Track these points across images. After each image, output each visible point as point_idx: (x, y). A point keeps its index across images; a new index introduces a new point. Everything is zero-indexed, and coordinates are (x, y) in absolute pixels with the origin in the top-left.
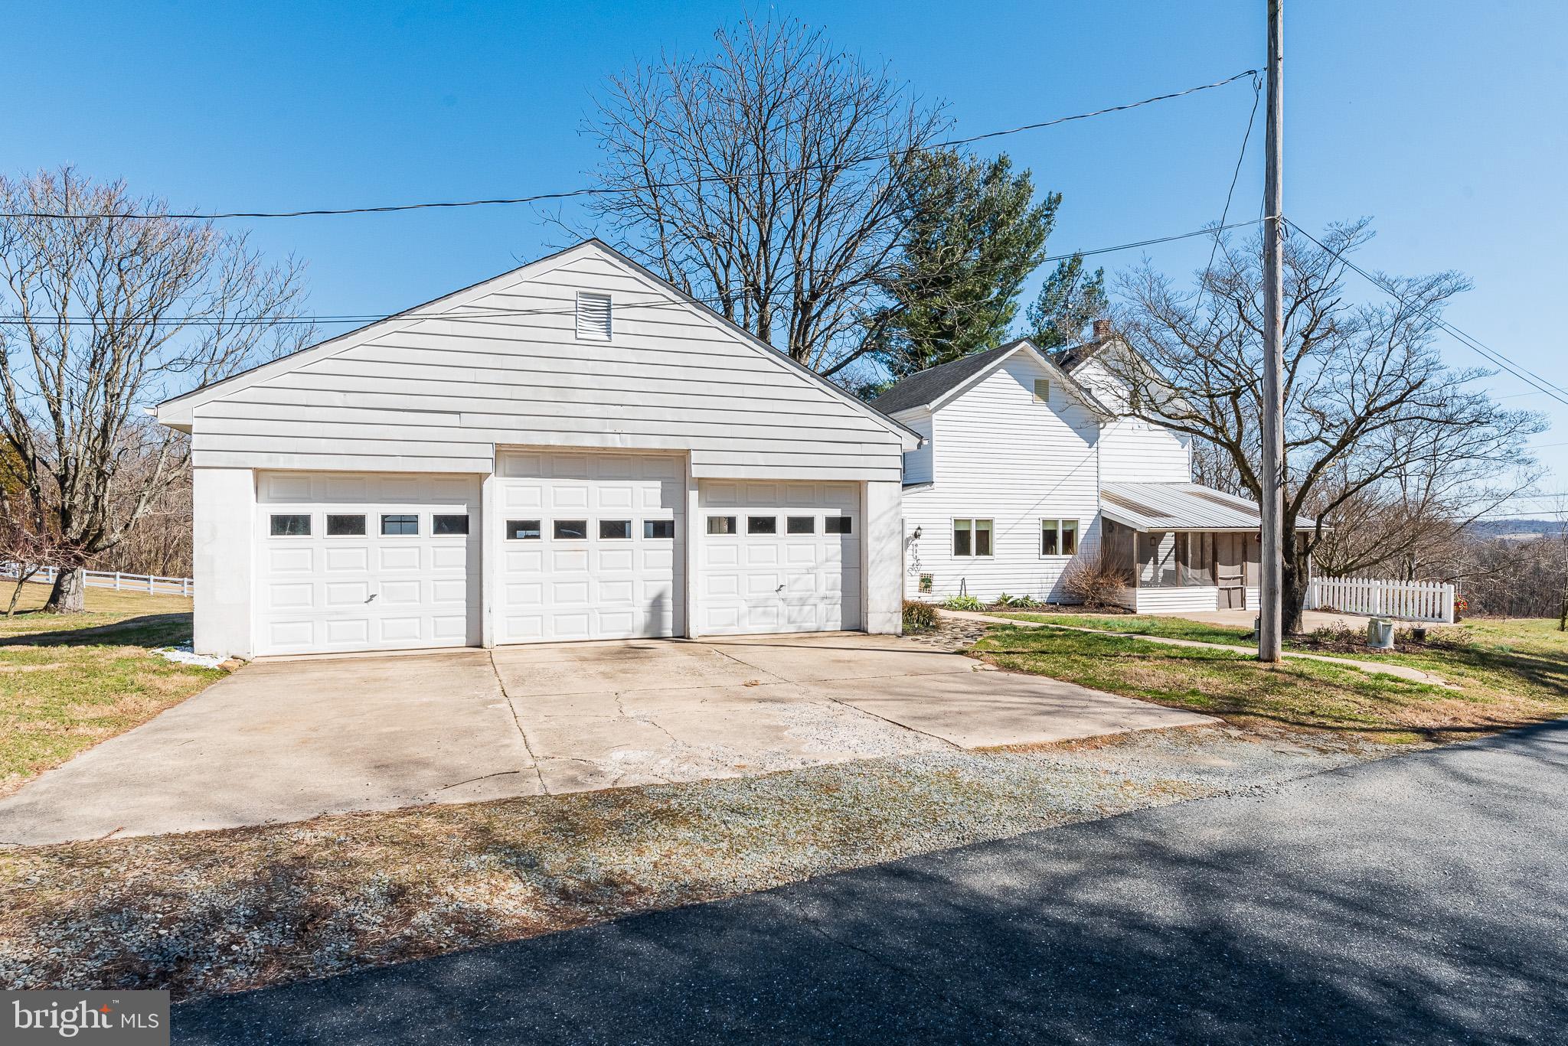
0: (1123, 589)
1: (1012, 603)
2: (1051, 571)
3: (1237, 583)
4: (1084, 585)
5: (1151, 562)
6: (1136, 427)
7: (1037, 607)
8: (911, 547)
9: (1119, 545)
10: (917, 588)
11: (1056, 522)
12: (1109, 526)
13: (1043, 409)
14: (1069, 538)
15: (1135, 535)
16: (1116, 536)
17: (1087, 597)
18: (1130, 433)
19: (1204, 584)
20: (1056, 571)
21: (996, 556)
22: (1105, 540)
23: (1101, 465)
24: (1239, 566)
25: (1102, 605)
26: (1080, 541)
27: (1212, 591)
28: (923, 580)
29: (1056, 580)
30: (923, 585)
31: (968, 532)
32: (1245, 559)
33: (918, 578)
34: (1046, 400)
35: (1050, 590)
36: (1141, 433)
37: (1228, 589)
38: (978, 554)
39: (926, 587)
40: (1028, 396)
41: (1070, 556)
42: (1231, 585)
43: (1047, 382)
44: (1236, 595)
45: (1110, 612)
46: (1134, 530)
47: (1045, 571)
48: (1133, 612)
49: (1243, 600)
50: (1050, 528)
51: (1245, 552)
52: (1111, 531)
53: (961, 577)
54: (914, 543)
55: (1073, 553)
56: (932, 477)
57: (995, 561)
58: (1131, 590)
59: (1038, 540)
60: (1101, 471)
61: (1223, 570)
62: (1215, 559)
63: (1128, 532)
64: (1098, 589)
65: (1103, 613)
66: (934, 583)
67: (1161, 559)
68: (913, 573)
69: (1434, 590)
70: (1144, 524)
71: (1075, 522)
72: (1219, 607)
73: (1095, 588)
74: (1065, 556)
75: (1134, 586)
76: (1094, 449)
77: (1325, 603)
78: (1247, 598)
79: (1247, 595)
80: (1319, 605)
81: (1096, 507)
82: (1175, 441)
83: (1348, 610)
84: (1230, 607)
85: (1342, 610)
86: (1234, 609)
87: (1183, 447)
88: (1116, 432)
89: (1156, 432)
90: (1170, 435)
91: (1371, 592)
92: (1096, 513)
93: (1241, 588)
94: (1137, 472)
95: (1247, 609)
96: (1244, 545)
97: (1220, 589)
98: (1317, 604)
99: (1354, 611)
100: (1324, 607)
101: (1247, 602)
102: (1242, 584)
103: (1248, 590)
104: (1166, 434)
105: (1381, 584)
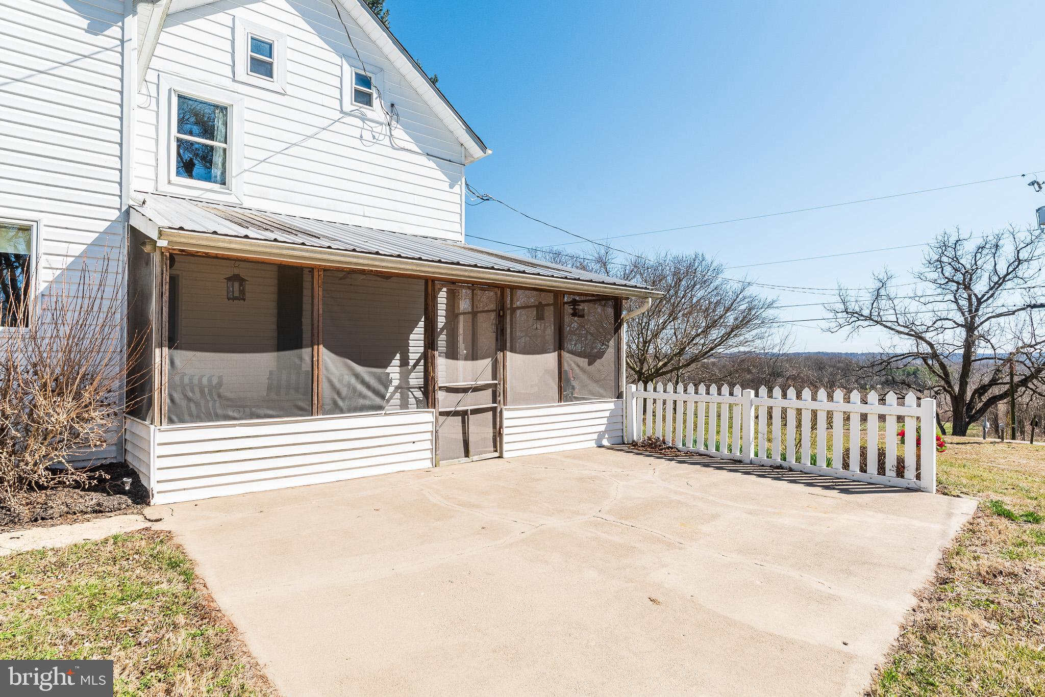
3: (485, 401)
5: (396, 362)
6: (367, 135)
18: (357, 143)
24: (487, 363)
27: (418, 420)
32: (502, 343)
36: (376, 148)
37: (464, 414)
42: (469, 402)
44: (480, 428)
49: (498, 435)
51: (501, 333)
69: (830, 406)
72: (440, 455)
77: (649, 432)
78: (505, 431)
79: (506, 423)
80: (638, 435)
81: (116, 202)
82: (439, 175)
83: (690, 446)
84: (467, 454)
85: (680, 446)
86: (476, 458)
87: (451, 186)
88: (324, 135)
89: (404, 153)
90: (431, 164)
91: (737, 411)
92: (115, 215)
93: (494, 410)
94: (369, 211)
95: (505, 455)
96: (502, 313)
97: (442, 414)
98: (636, 432)
99: (702, 449)
100: (649, 439)
101: (506, 439)
102: (494, 401)
103: (506, 414)
104: (424, 160)
105: (757, 395)
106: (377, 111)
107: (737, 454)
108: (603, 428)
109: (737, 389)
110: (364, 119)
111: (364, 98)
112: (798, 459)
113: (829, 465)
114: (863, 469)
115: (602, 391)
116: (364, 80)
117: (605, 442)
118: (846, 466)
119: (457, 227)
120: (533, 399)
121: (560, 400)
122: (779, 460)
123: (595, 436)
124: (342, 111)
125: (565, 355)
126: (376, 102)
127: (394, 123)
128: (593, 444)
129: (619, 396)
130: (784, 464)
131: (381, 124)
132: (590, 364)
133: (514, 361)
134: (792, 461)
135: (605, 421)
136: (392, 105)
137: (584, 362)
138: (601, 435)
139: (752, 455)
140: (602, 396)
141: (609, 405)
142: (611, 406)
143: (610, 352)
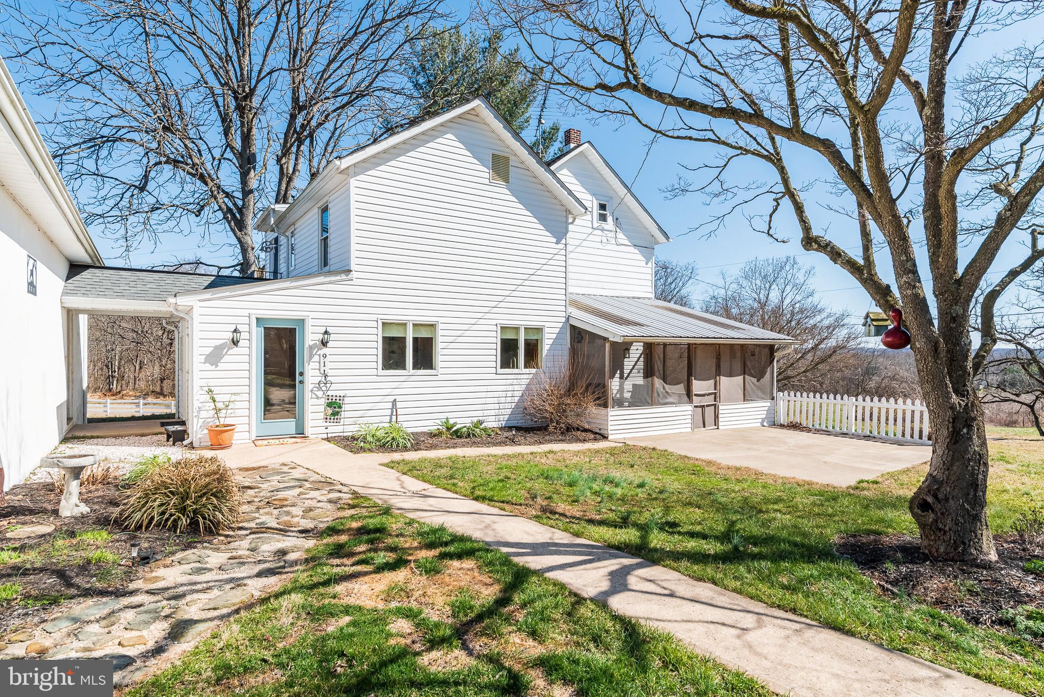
0: (593, 410)
1: (456, 432)
2: (510, 388)
3: (709, 400)
4: (548, 408)
5: (619, 375)
6: (604, 240)
7: (489, 437)
8: (316, 358)
9: (588, 357)
10: (322, 415)
11: (517, 329)
12: (578, 335)
13: (501, 191)
14: (532, 350)
15: (607, 345)
16: (585, 347)
17: (552, 421)
18: (600, 246)
19: (680, 403)
20: (516, 388)
21: (441, 371)
22: (574, 352)
23: (570, 275)
24: (712, 381)
25: (569, 429)
26: (545, 352)
27: (687, 409)
28: (330, 405)
29: (516, 399)
30: (330, 411)
31: (403, 340)
32: (719, 372)
33: (323, 401)
34: (507, 180)
35: (509, 412)
36: (609, 247)
37: (703, 407)
38: (416, 366)
39: (334, 414)
40: (484, 173)
41: (533, 371)
42: (705, 401)
43: (507, 159)
44: (709, 412)
45: (578, 440)
46: (605, 339)
47: (504, 388)
48: (605, 437)
49: (716, 417)
50: (510, 336)
51: (718, 367)
52: (579, 342)
53: (392, 399)
54: (321, 352)
55: (537, 366)
56: (349, 265)
57: (440, 377)
58: (602, 411)
59: (494, 352)
60: (570, 282)
61: (698, 386)
62: (690, 374)
63: (599, 342)
64: (564, 411)
65: (570, 442)
66: (345, 407)
67: (626, 372)
68: (320, 394)
69: (896, 406)
70: (616, 333)
71: (539, 330)
72: (694, 426)
73: (561, 410)
74: (527, 371)
75: (605, 406)
76: (561, 246)
77: (791, 419)
78: (720, 416)
79: (720, 412)
80: (784, 420)
81: (563, 314)
82: (641, 257)
83: (818, 427)
84: (704, 427)
85: (811, 426)
86: (708, 428)
87: (647, 264)
88: (585, 243)
89: (623, 247)
90: (636, 251)
91: (845, 409)
92: (563, 320)
93: (715, 405)
94: (605, 285)
95: (720, 427)
96: (718, 358)
97: (695, 407)
98: (783, 419)
99: (824, 428)
100: (791, 423)
101: (720, 420)
102: (715, 401)
103: (721, 407)
104: (632, 249)
105: (857, 400)
106: (610, 224)
107: (845, 430)
108: (764, 416)
109: (845, 397)
110: (603, 230)
111: (603, 218)
112: (879, 433)
113: (895, 435)
114: (912, 437)
115: (764, 396)
116: (603, 207)
117: (765, 424)
118: (903, 435)
119: (650, 289)
120: (731, 400)
121: (744, 401)
122: (868, 433)
123: (760, 420)
124: (593, 228)
125: (746, 376)
126: (610, 219)
127: (618, 230)
128: (759, 425)
129: (773, 399)
130: (871, 435)
131: (611, 231)
132: (758, 381)
133: (724, 381)
134: (875, 433)
135: (765, 412)
136: (617, 219)
137: (754, 380)
138: (763, 420)
139: (853, 431)
140: (763, 399)
141: (768, 404)
142: (769, 404)
143: (768, 375)
